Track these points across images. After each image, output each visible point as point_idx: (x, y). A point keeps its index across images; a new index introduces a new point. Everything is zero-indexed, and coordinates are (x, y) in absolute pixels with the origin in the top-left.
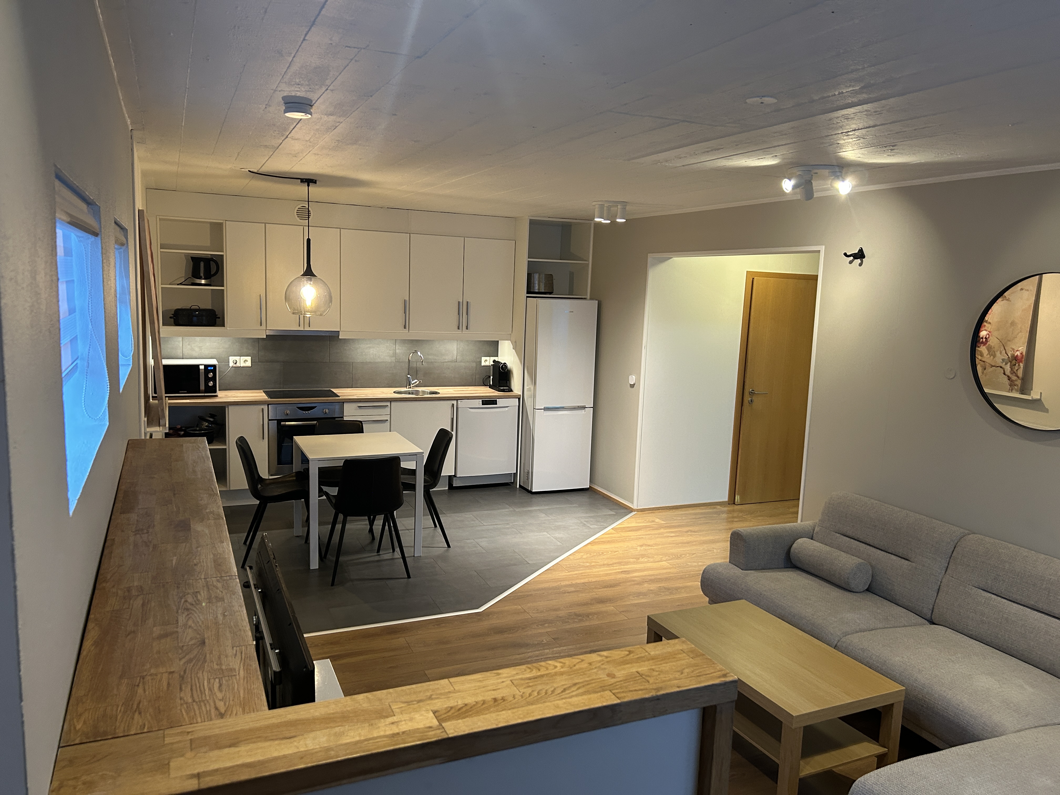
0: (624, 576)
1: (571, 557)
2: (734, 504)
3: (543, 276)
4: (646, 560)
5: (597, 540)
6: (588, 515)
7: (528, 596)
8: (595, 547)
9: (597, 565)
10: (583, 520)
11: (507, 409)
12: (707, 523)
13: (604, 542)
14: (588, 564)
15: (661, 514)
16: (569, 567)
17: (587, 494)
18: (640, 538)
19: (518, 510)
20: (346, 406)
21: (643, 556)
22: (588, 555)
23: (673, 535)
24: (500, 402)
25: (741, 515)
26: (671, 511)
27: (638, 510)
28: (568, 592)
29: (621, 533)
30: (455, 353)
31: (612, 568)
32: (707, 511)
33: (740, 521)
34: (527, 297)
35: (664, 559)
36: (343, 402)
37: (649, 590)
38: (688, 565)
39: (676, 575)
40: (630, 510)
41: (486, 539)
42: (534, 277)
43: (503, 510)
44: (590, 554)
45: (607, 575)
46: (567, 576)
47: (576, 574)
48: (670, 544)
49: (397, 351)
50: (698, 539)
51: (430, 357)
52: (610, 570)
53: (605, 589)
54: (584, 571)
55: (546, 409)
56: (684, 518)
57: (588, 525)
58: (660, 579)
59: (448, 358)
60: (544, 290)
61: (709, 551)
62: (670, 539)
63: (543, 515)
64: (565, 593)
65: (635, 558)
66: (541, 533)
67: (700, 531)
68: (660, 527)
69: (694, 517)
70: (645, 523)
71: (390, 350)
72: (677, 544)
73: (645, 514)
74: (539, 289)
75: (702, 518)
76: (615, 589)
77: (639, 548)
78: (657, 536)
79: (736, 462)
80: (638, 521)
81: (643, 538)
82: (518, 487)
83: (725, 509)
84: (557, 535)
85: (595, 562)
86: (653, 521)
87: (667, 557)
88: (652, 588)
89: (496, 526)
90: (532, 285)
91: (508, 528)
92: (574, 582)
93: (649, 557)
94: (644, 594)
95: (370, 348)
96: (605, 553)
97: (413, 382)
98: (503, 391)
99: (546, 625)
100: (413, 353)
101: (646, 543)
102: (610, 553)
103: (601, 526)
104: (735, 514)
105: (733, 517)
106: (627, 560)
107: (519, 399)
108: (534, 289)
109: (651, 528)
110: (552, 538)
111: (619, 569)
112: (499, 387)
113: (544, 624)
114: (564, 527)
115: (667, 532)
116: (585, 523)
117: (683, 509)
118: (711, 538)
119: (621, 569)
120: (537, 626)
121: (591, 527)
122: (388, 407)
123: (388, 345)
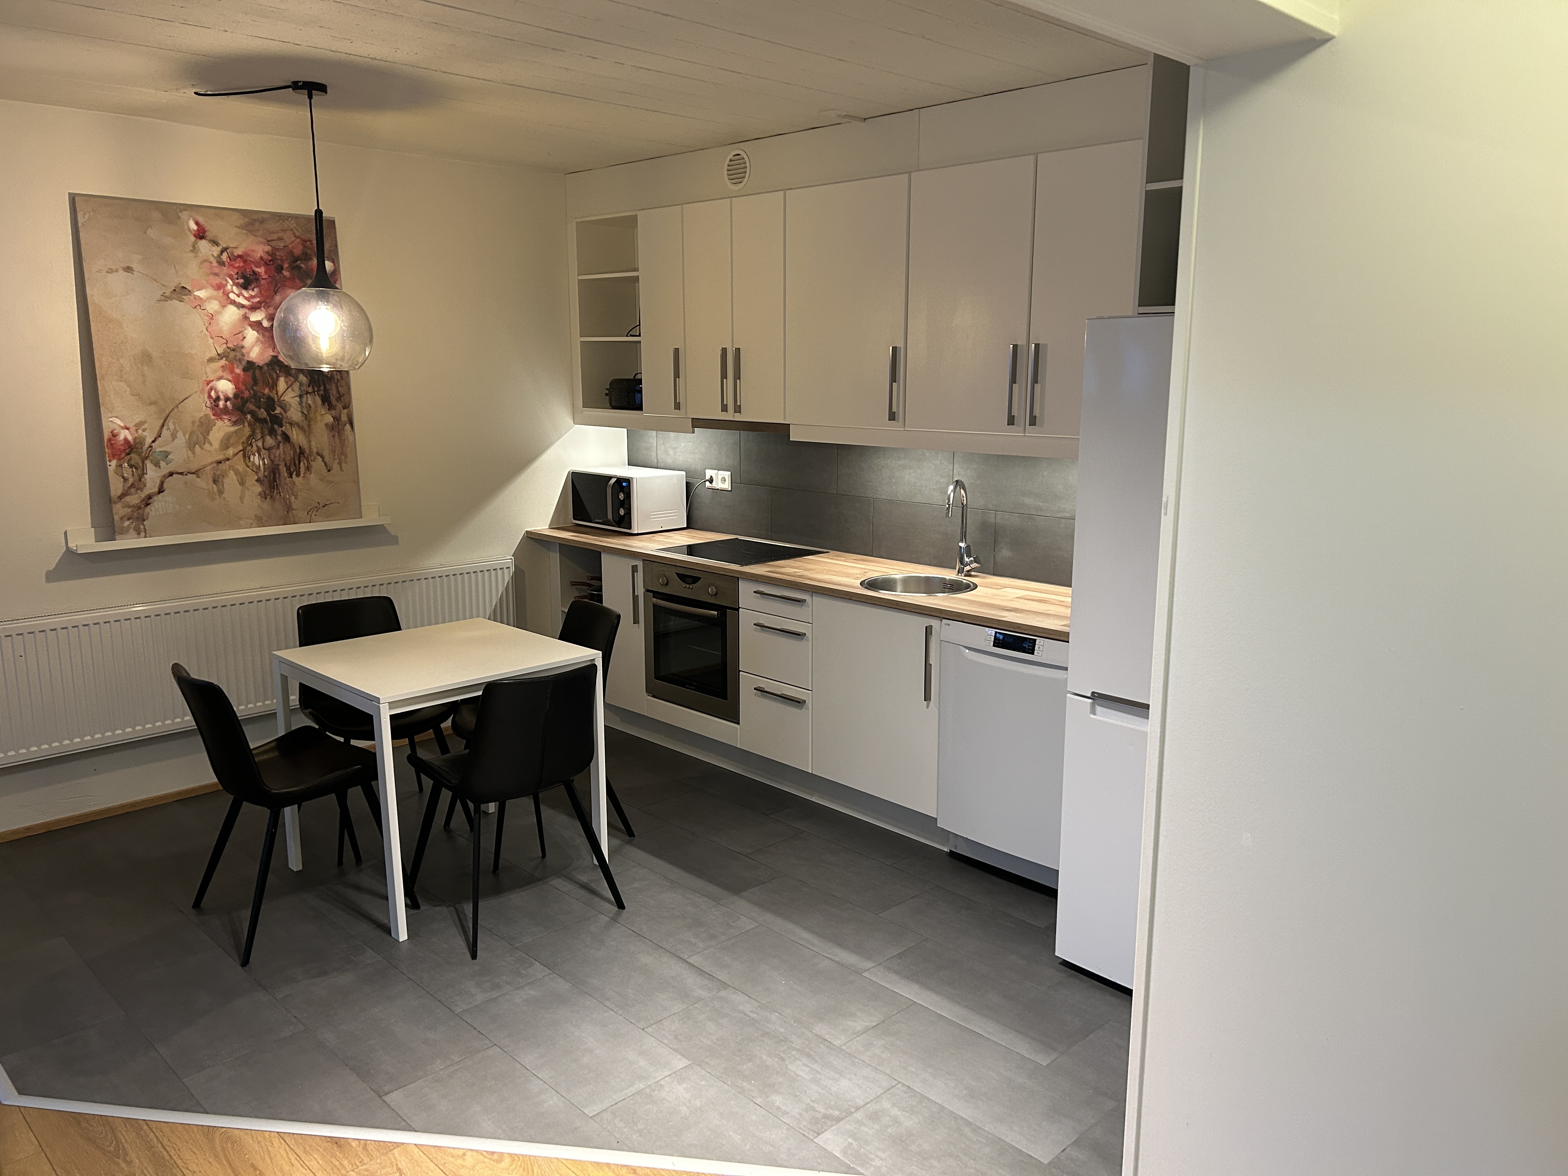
20: (741, 586)
34: (1136, 314)
36: (738, 579)
71: (941, 476)
95: (904, 467)
97: (967, 561)
122: (808, 606)
123: (938, 462)
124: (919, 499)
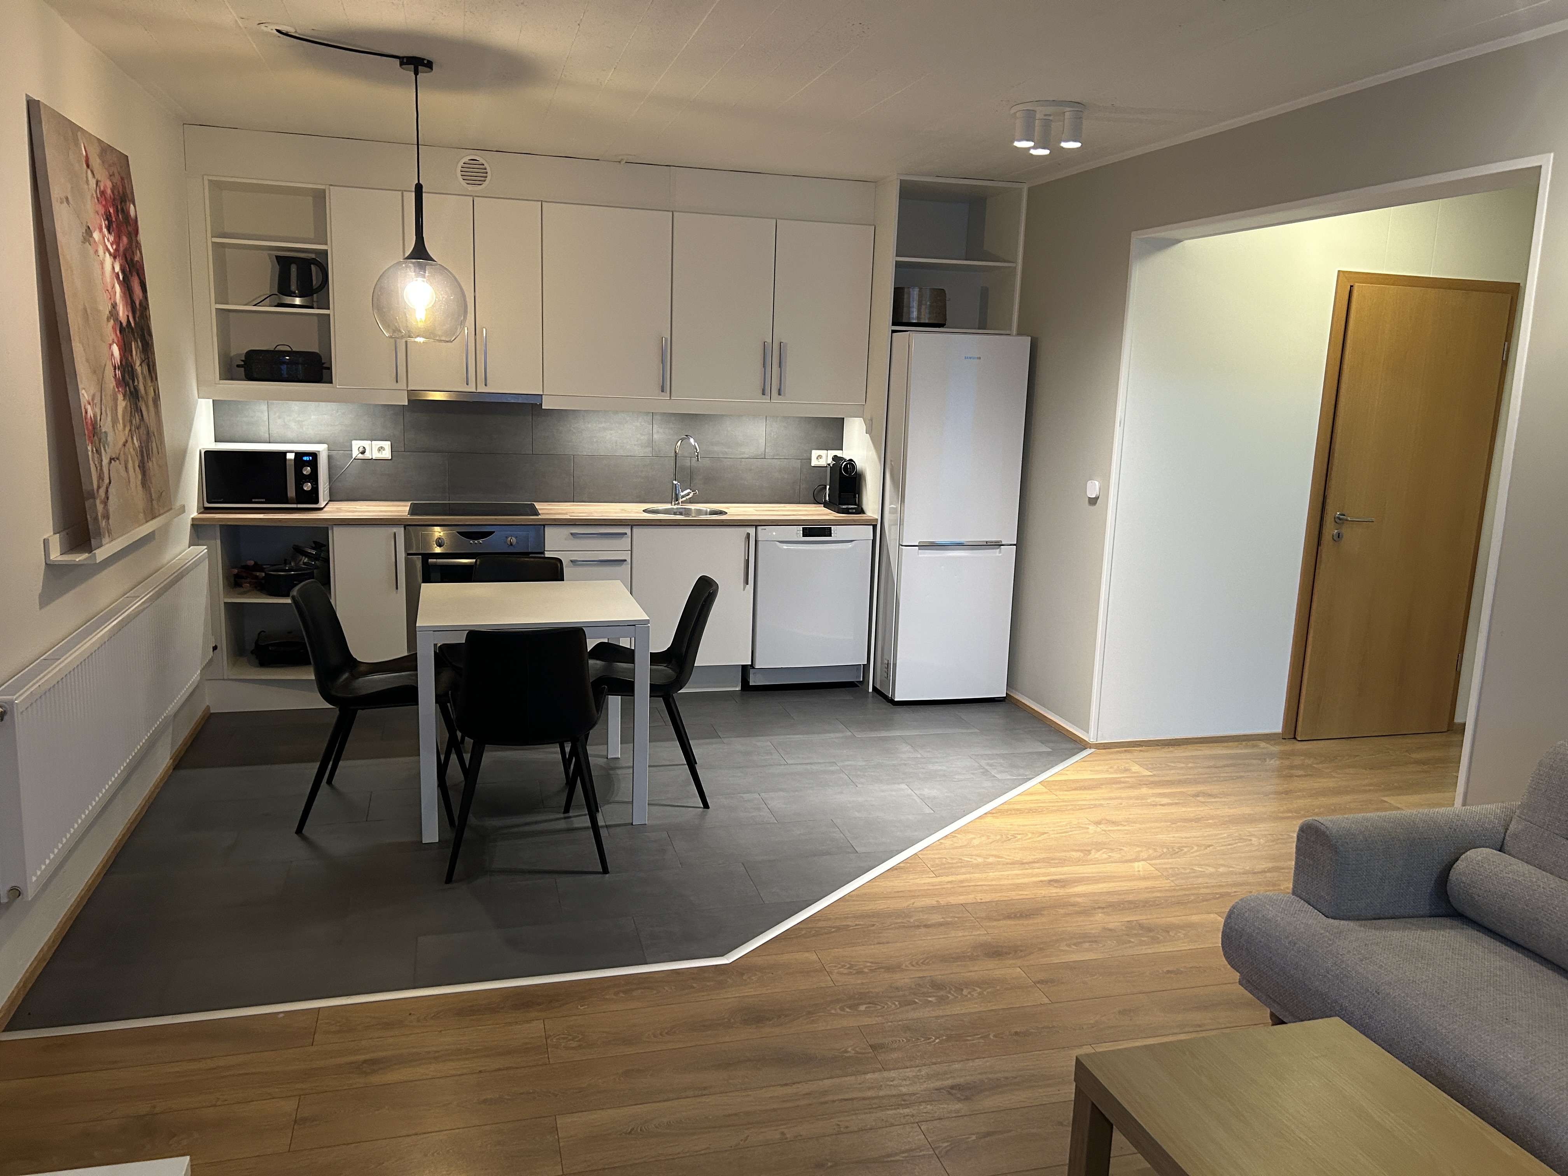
0: (1054, 891)
1: (948, 843)
2: (1295, 738)
3: (927, 294)
4: (1105, 856)
5: (1006, 807)
6: (995, 752)
7: (839, 929)
8: (999, 823)
9: (999, 863)
10: (983, 763)
11: (850, 545)
12: (1238, 778)
13: (1020, 812)
14: (980, 860)
15: (1146, 754)
16: (938, 865)
17: (999, 709)
18: (1095, 806)
19: (859, 735)
20: (549, 532)
21: (1099, 846)
22: (984, 838)
23: (1165, 801)
24: (838, 532)
25: (1308, 762)
26: (1166, 750)
27: (1099, 746)
28: (926, 926)
29: (1058, 793)
30: (762, 441)
31: (1030, 871)
32: (1239, 751)
33: (1306, 776)
34: (893, 331)
35: (1144, 855)
36: (544, 525)
37: (1105, 929)
38: (1194, 871)
39: (1168, 894)
40: (1079, 745)
41: (782, 794)
42: (909, 294)
43: (832, 735)
44: (988, 837)
45: (1018, 887)
46: (932, 884)
47: (951, 882)
48: (1157, 820)
49: (655, 436)
50: (1218, 812)
51: (716, 448)
52: (1028, 876)
53: (1009, 922)
54: (968, 876)
55: (922, 546)
56: (1190, 765)
57: (993, 772)
58: (1130, 902)
59: (749, 451)
60: (929, 319)
61: (1241, 839)
62: (1159, 811)
63: (907, 748)
64: (919, 927)
65: (1081, 851)
66: (896, 786)
67: (1227, 795)
68: (1141, 783)
69: (1212, 763)
70: (1111, 773)
71: (642, 434)
72: (1173, 822)
73: (1112, 753)
74: (918, 318)
75: (1228, 766)
76: (1031, 921)
77: (1092, 828)
78: (1131, 802)
79: (1302, 655)
80: (1097, 768)
81: (1101, 805)
82: (871, 690)
83: (1275, 749)
84: (926, 792)
85: (995, 856)
86: (1126, 770)
87: (1151, 851)
88: (1111, 926)
89: (809, 767)
90: (905, 309)
91: (833, 772)
92: (943, 902)
93: (1112, 850)
94: (1092, 939)
95: (605, 429)
96: (1019, 836)
97: (682, 494)
98: (846, 511)
99: (862, 1008)
100: (682, 440)
101: (1108, 818)
102: (1030, 835)
103: (1019, 775)
104: (1297, 761)
105: (1291, 767)
106: (1063, 854)
107: (875, 527)
108: (909, 318)
109: (1123, 785)
110: (916, 798)
111: (1044, 875)
112: (840, 504)
113: (859, 1004)
114: (944, 776)
115: (1154, 795)
116: (987, 767)
117: (1190, 747)
118: (1247, 810)
119: (1049, 874)
120: (842, 1009)
121: (999, 776)
122: (628, 537)
123: (639, 424)
124: (620, 452)
